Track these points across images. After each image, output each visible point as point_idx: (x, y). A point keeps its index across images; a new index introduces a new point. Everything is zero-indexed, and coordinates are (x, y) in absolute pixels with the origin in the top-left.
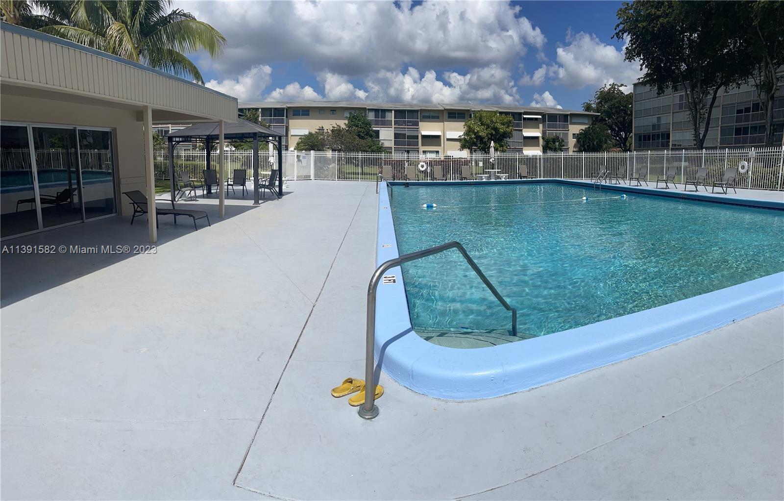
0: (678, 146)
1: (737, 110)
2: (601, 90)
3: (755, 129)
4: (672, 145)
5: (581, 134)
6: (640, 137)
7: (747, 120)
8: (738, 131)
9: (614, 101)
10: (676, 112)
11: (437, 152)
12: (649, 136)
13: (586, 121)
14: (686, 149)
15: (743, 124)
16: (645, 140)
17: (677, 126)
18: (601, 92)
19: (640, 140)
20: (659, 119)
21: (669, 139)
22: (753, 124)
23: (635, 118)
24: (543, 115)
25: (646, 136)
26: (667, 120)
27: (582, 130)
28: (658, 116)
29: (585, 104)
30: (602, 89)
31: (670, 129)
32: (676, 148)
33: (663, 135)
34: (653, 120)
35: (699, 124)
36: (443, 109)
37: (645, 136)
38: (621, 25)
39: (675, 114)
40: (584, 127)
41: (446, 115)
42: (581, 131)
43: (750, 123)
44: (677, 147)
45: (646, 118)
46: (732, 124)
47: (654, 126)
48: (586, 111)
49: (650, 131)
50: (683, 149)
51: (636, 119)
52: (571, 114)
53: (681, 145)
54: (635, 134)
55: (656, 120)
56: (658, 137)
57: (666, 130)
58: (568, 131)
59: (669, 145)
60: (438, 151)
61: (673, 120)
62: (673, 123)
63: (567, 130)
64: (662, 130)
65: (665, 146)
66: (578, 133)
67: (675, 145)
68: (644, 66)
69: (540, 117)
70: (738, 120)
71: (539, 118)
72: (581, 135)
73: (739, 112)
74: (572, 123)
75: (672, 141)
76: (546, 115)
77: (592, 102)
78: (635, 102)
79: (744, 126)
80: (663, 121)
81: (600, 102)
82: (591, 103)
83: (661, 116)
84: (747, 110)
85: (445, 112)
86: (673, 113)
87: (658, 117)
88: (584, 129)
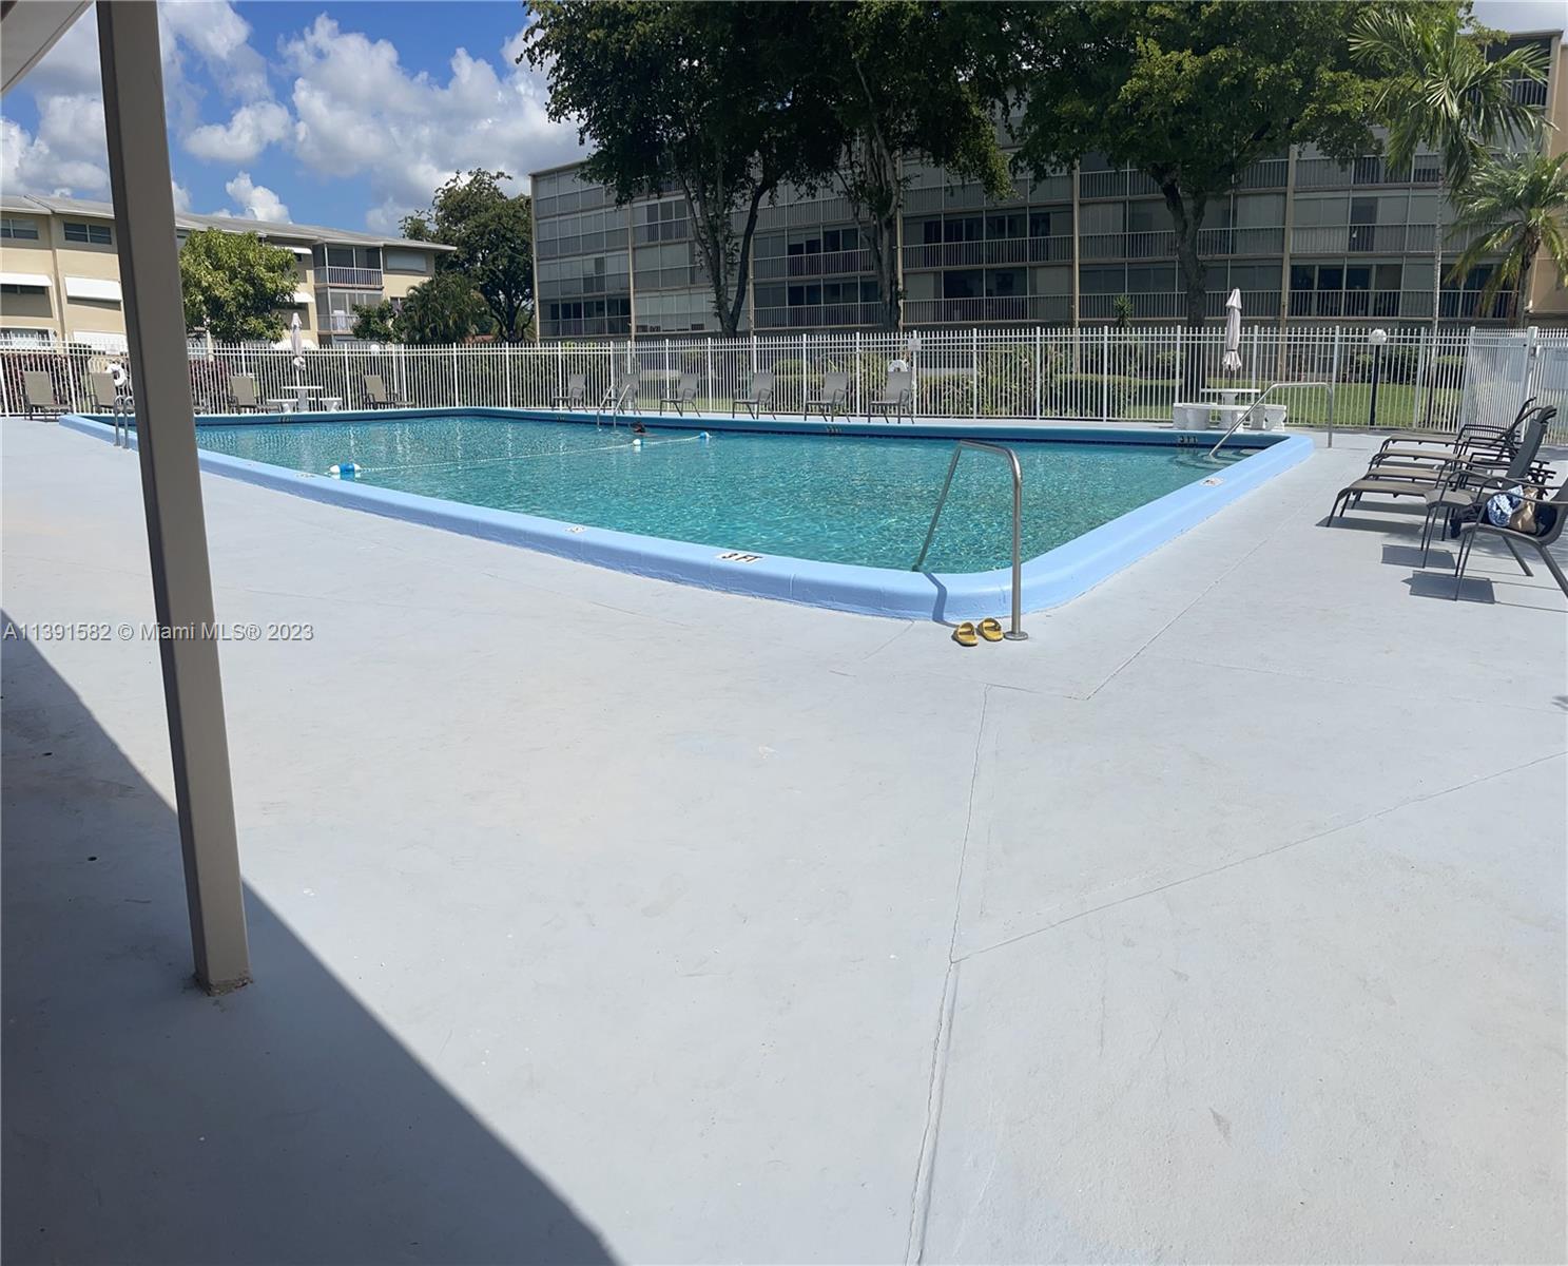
0: (652, 329)
1: (790, 247)
2: (449, 186)
3: (833, 290)
4: (637, 327)
5: (411, 298)
6: (555, 308)
7: (813, 268)
8: (796, 295)
9: (484, 217)
10: (641, 248)
11: (44, 333)
12: (577, 307)
13: (420, 264)
14: (673, 338)
15: (805, 279)
16: (567, 315)
17: (649, 281)
18: (449, 190)
19: (555, 316)
20: (600, 263)
21: (629, 313)
22: (829, 279)
23: (538, 260)
24: (317, 248)
25: (569, 305)
26: (621, 265)
27: (414, 288)
28: (597, 256)
29: (409, 221)
30: (452, 184)
31: (629, 288)
32: (647, 336)
33: (612, 303)
34: (584, 265)
35: (726, 278)
36: (49, 212)
37: (566, 307)
38: (537, 30)
39: (637, 252)
40: (417, 281)
41: (58, 231)
42: (411, 291)
43: (821, 278)
44: (649, 333)
45: (566, 260)
46: (780, 279)
47: (588, 281)
48: (412, 237)
49: (580, 294)
50: (663, 338)
51: (541, 263)
52: (385, 246)
53: (658, 329)
54: (540, 302)
55: (592, 264)
56: (600, 307)
57: (619, 291)
58: (381, 289)
59: (629, 328)
60: (46, 332)
61: (634, 269)
62: (634, 274)
63: (378, 287)
64: (610, 289)
65: (620, 330)
66: (405, 296)
67: (644, 328)
68: (588, 134)
69: (308, 251)
70: (795, 268)
71: (308, 255)
72: (411, 300)
73: (795, 249)
74: (388, 271)
75: (636, 317)
76: (322, 246)
77: (424, 217)
78: (537, 219)
79: (810, 284)
80: (611, 268)
81: (445, 218)
82: (421, 218)
83: (603, 255)
84: (813, 246)
85: (54, 222)
86: (634, 249)
87: (596, 259)
88: (417, 285)
